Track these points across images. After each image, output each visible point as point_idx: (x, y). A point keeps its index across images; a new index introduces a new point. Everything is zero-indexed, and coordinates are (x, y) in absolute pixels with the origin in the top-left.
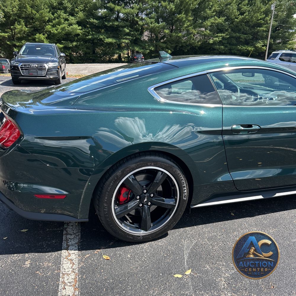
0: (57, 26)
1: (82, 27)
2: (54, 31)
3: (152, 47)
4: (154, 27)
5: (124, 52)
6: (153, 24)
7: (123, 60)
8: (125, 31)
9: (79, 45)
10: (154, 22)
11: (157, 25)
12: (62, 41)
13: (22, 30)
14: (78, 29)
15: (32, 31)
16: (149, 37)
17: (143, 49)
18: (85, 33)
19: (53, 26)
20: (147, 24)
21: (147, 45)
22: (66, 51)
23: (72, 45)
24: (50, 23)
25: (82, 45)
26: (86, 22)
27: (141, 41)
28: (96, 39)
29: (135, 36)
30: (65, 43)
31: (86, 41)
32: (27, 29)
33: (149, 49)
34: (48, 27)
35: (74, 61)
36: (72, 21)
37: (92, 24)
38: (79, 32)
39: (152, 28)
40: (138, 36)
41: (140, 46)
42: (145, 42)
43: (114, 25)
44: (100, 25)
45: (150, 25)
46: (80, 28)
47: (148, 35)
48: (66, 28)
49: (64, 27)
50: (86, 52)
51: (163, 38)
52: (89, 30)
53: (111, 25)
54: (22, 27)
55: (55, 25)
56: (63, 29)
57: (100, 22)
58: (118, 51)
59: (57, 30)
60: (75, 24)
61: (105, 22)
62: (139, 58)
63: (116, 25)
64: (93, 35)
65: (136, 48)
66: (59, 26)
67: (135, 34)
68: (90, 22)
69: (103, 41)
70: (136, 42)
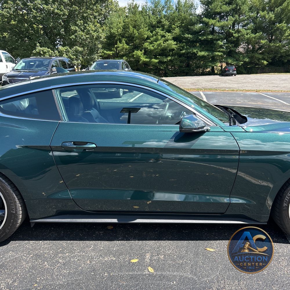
0: (154, 42)
1: (177, 42)
2: (151, 47)
3: (246, 59)
4: (249, 38)
5: (216, 64)
6: (248, 35)
7: (216, 72)
8: (219, 44)
9: (174, 60)
10: (250, 33)
11: (253, 35)
12: (158, 57)
13: (123, 48)
14: (173, 45)
15: (132, 48)
16: (245, 48)
17: (237, 60)
18: (180, 47)
19: (151, 43)
20: (243, 35)
21: (241, 57)
22: (161, 66)
23: (167, 60)
24: (148, 41)
25: (176, 59)
26: (182, 37)
27: (236, 53)
28: (190, 52)
29: (229, 49)
30: (160, 58)
31: (180, 55)
32: (128, 46)
33: (243, 60)
34: (146, 45)
35: (168, 74)
36: (168, 37)
37: (187, 39)
38: (174, 47)
39: (248, 39)
40: (232, 49)
41: (234, 57)
42: (240, 53)
43: (208, 38)
44: (195, 40)
45: (246, 36)
46: (175, 43)
47: (244, 47)
48: (162, 44)
49: (160, 43)
50: (179, 65)
51: (260, 48)
52: (184, 45)
53: (205, 38)
54: (123, 45)
55: (153, 42)
56: (159, 45)
57: (195, 37)
58: (210, 64)
59: (153, 46)
60: (171, 40)
61: (199, 36)
62: (231, 70)
63: (210, 39)
64: (187, 49)
65: (229, 60)
66: (156, 42)
67: (229, 46)
68: (185, 37)
69: (196, 54)
70: (230, 54)
